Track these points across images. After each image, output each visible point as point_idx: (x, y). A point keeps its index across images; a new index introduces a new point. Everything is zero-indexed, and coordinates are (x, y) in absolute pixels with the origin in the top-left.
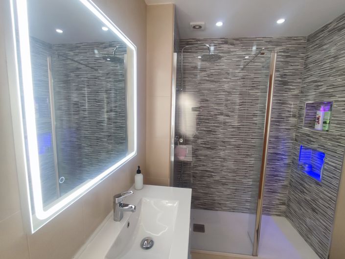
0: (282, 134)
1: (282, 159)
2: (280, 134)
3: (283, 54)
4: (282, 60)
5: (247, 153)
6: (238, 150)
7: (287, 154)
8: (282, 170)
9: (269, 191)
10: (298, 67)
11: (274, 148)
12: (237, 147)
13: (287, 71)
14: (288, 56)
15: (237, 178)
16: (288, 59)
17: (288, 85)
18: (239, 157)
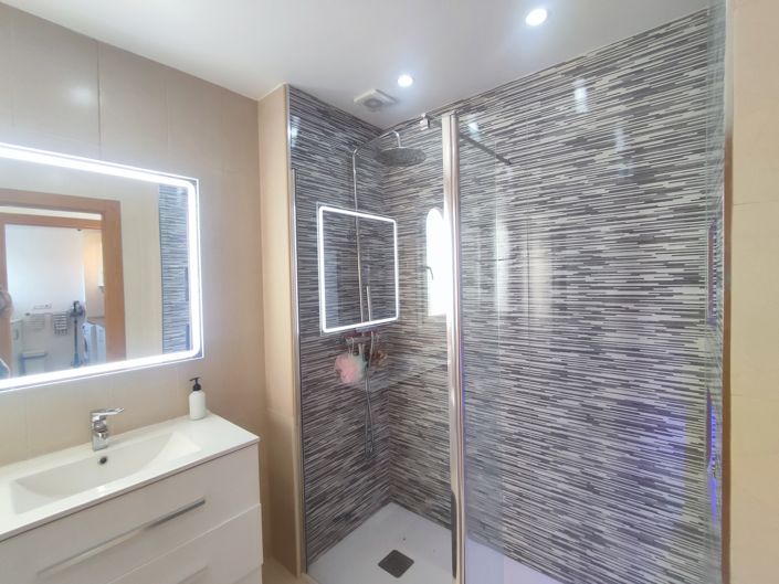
0: (652, 342)
1: (662, 428)
2: (644, 340)
3: (623, 91)
4: (623, 108)
5: (542, 391)
6: (518, 380)
7: (679, 411)
8: (669, 465)
9: (627, 532)
10: (686, 115)
11: (628, 386)
12: (514, 372)
13: (646, 138)
14: (642, 94)
15: (521, 462)
16: (645, 102)
17: (654, 181)
18: (521, 402)
